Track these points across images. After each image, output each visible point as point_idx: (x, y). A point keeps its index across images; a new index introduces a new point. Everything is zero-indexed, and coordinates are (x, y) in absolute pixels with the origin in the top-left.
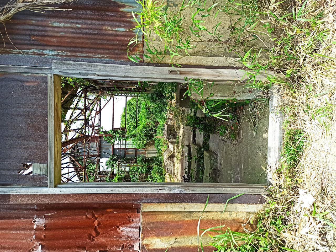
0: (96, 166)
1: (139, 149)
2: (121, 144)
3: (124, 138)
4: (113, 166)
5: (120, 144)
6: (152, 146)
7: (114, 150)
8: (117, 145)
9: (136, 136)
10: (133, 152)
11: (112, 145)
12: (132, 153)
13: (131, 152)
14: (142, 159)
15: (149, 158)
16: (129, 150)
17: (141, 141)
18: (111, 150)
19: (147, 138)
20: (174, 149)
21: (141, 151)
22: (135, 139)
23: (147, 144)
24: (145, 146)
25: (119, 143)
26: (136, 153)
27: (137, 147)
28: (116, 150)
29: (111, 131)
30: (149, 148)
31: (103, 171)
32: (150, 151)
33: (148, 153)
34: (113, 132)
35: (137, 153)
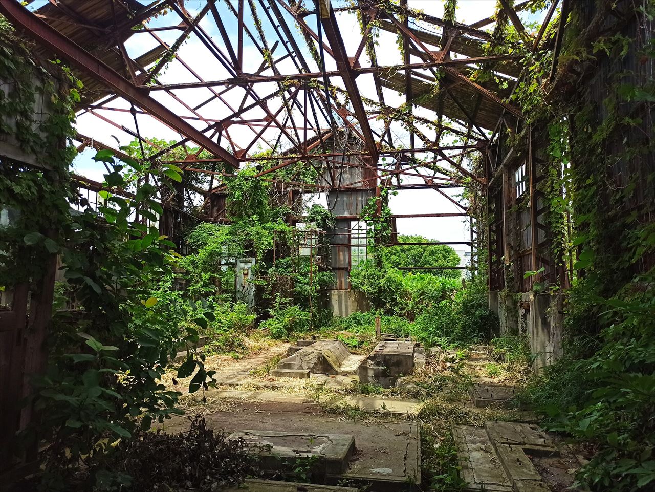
0: (311, 185)
1: (350, 276)
2: (360, 236)
3: (373, 241)
4: (312, 220)
5: (360, 232)
6: (355, 305)
7: (348, 221)
8: (357, 226)
9: (379, 268)
10: (342, 262)
11: (358, 217)
12: (339, 261)
13: (342, 258)
14: (326, 282)
15: (330, 298)
16: (347, 254)
17: (366, 281)
18: (346, 214)
19: (374, 294)
20: (345, 374)
21: (346, 281)
22: (371, 266)
23: (361, 294)
24: (356, 288)
25: (362, 230)
26: (340, 269)
27: (354, 271)
28: (346, 225)
29: (390, 212)
30: (352, 299)
31: (300, 200)
32: (346, 301)
33: (341, 295)
34: (386, 218)
35: (341, 272)
